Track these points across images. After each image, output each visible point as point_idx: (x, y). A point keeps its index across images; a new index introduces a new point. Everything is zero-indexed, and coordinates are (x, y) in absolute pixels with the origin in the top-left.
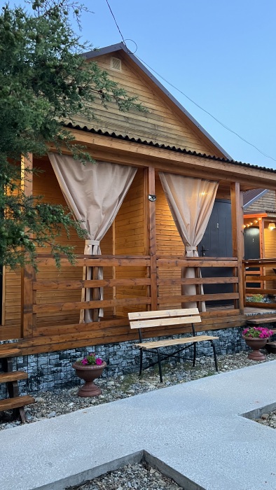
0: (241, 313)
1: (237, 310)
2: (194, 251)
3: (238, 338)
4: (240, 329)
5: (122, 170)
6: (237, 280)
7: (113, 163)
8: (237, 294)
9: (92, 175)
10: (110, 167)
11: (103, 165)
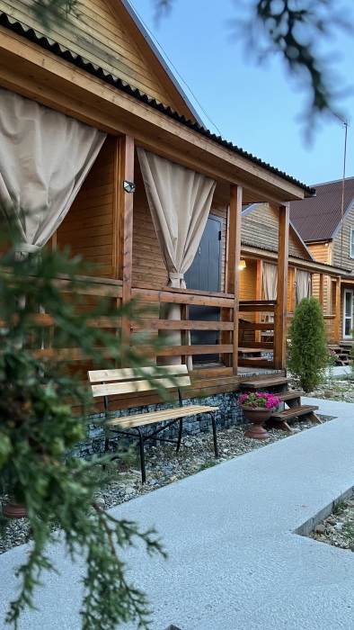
0: (235, 372)
1: (230, 369)
2: (181, 280)
3: (229, 408)
4: (233, 395)
5: (83, 131)
6: (232, 326)
7: (69, 116)
8: (231, 346)
9: (34, 129)
10: (63, 120)
11: (52, 115)
